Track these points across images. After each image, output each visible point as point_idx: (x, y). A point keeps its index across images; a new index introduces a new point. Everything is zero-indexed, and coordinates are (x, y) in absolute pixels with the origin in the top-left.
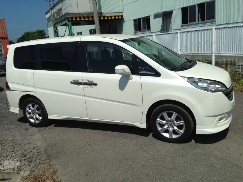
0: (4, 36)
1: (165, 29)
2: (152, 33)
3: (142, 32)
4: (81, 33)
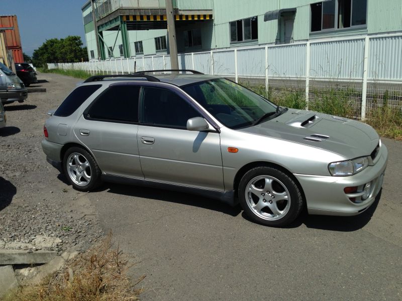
0: (15, 45)
1: (283, 39)
2: (260, 45)
3: (243, 43)
4: (141, 42)
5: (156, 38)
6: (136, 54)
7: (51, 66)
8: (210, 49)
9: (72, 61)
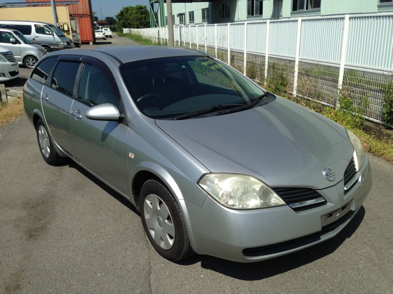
0: (85, 13)
1: (276, 17)
2: (263, 20)
3: (254, 17)
4: (193, 12)
5: (202, 9)
6: (190, 23)
7: (126, 30)
8: (234, 21)
9: (138, 28)
